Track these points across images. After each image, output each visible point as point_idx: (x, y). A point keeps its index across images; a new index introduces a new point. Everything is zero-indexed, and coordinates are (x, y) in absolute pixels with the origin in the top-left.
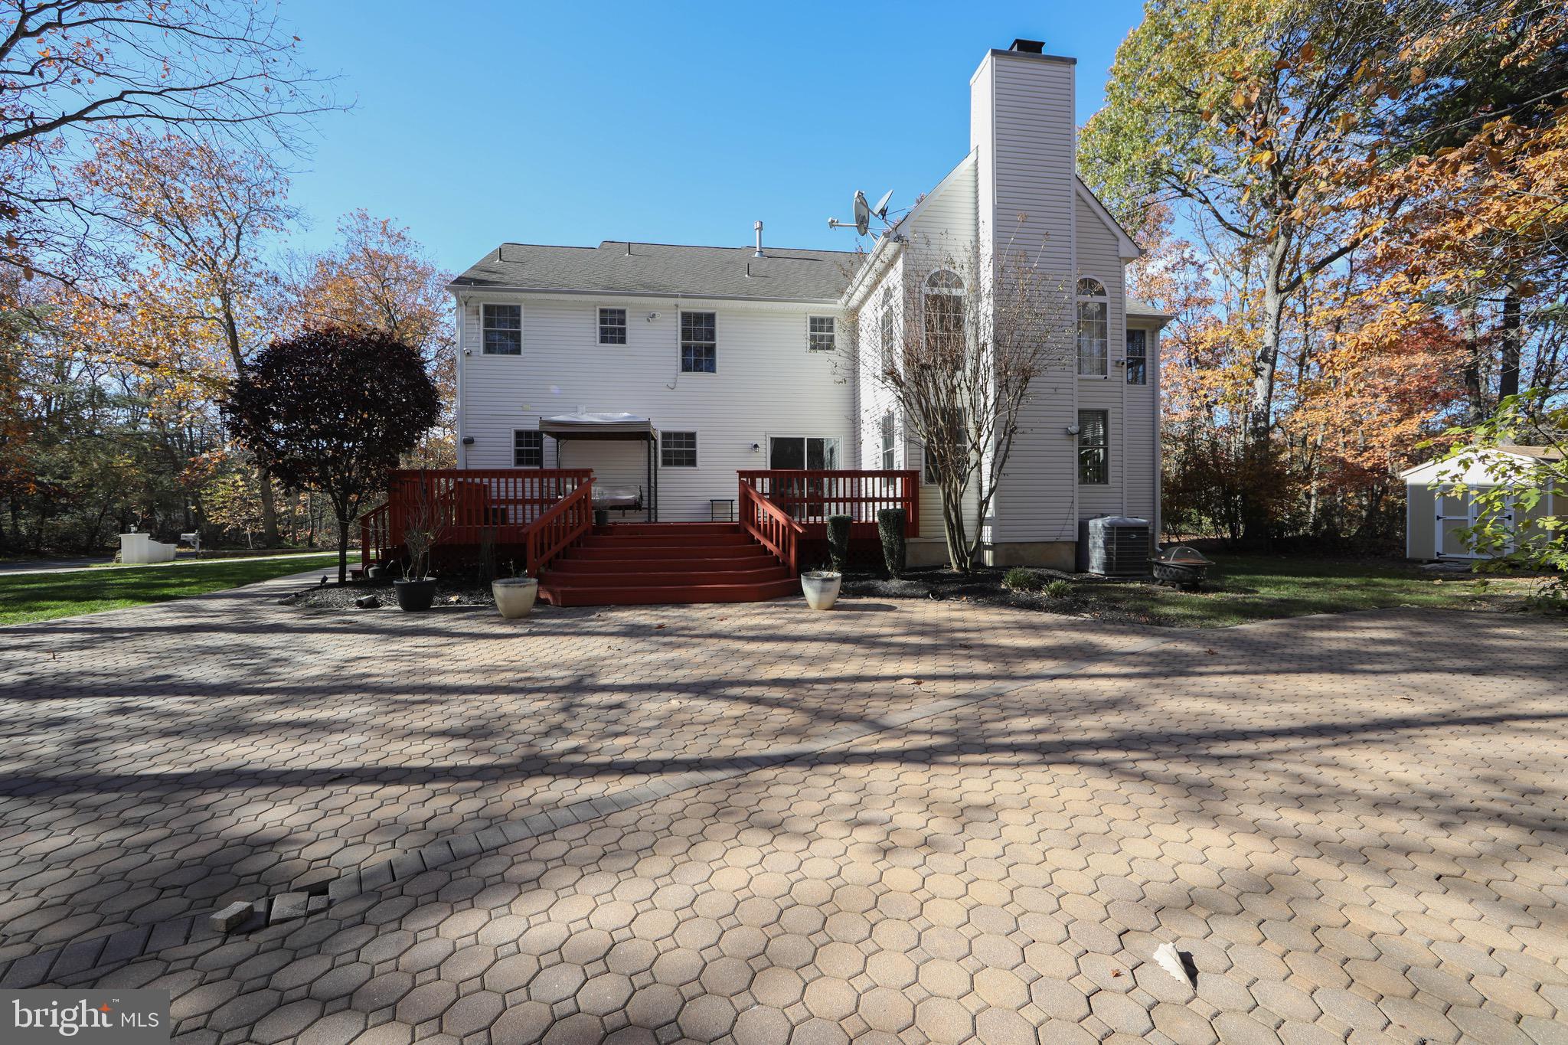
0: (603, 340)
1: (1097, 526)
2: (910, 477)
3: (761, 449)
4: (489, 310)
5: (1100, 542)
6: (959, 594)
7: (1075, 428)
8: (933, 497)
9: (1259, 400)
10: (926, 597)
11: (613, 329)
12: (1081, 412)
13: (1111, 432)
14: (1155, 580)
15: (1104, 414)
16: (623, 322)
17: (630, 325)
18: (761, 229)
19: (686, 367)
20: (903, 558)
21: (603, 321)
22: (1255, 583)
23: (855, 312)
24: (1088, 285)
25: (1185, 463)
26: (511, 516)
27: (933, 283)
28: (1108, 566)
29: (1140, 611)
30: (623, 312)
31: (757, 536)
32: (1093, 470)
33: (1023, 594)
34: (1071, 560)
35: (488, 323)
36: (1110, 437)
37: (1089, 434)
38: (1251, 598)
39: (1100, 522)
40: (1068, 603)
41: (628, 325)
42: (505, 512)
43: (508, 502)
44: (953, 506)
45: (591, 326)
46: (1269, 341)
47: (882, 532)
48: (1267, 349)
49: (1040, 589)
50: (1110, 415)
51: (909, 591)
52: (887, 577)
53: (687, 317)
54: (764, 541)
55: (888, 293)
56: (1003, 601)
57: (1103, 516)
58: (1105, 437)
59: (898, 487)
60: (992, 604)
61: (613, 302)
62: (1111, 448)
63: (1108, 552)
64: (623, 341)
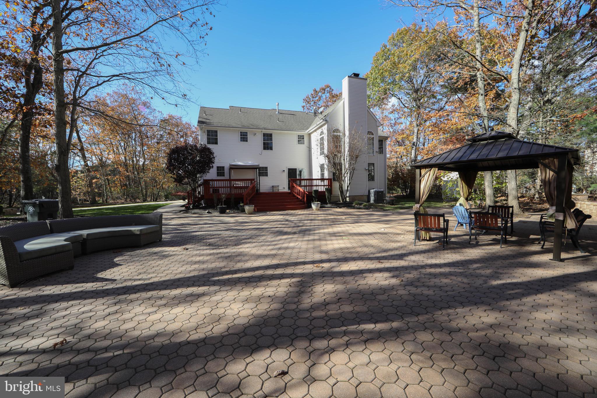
0: (241, 141)
1: (372, 191)
2: (329, 180)
3: (285, 172)
4: (208, 131)
5: (373, 195)
6: (344, 207)
7: (367, 168)
8: (336, 185)
9: (413, 156)
10: (337, 208)
11: (244, 137)
12: (368, 163)
13: (375, 168)
14: (385, 203)
15: (373, 164)
16: (247, 136)
17: (249, 137)
18: (278, 105)
19: (264, 149)
20: (330, 200)
21: (241, 135)
22: (405, 204)
23: (310, 135)
24: (370, 133)
25: (393, 174)
26: (220, 191)
27: (334, 132)
28: (375, 201)
29: (381, 209)
30: (247, 133)
31: (295, 195)
32: (371, 178)
33: (358, 206)
34: (366, 200)
35: (208, 135)
36: (375, 170)
37: (370, 169)
38: (404, 206)
39: (373, 190)
40: (368, 208)
41: (248, 136)
42: (219, 190)
43: (219, 187)
44: (341, 187)
45: (238, 137)
46: (415, 140)
47: (326, 193)
48: (414, 142)
49: (361, 205)
50: (375, 164)
51: (332, 207)
52: (327, 204)
53: (264, 135)
54: (297, 196)
55: (322, 133)
56: (354, 208)
57: (373, 189)
58: (374, 169)
59: (326, 183)
60: (351, 208)
61: (244, 130)
62: (375, 172)
63: (375, 198)
64: (247, 141)
